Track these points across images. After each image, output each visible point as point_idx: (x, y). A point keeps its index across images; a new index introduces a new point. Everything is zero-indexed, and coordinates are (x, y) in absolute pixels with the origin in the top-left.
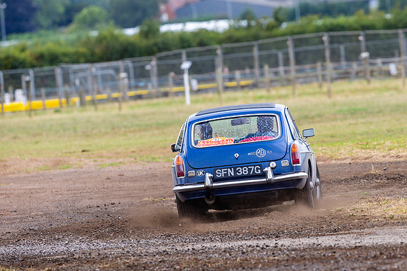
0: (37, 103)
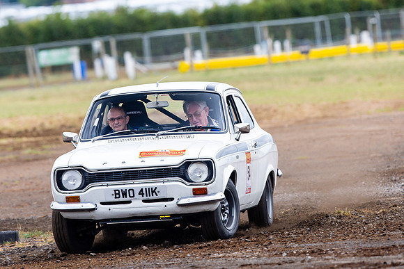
0: (382, 45)
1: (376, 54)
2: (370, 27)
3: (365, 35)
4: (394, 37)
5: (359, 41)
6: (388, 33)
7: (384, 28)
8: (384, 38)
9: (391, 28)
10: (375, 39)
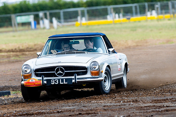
0: (161, 16)
1: (158, 20)
2: (156, 9)
3: (154, 12)
4: (166, 13)
5: (151, 14)
6: (164, 11)
7: (162, 9)
8: (162, 13)
9: (165, 9)
10: (158, 14)
